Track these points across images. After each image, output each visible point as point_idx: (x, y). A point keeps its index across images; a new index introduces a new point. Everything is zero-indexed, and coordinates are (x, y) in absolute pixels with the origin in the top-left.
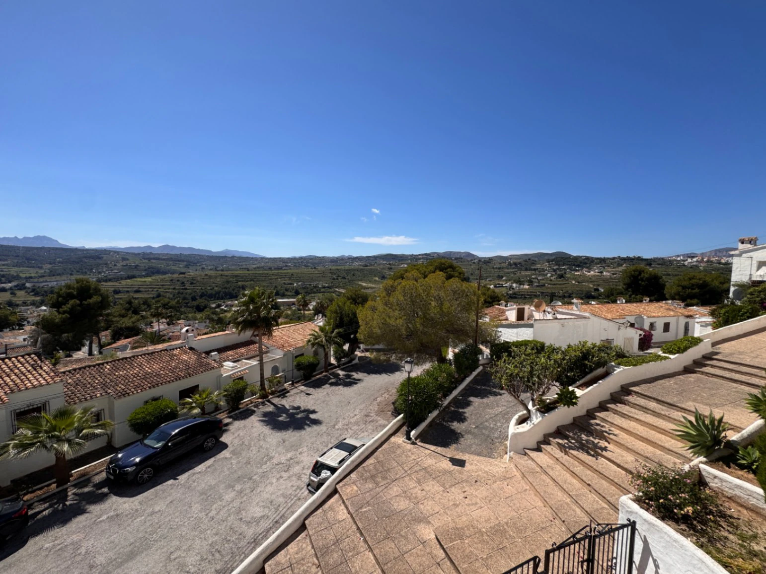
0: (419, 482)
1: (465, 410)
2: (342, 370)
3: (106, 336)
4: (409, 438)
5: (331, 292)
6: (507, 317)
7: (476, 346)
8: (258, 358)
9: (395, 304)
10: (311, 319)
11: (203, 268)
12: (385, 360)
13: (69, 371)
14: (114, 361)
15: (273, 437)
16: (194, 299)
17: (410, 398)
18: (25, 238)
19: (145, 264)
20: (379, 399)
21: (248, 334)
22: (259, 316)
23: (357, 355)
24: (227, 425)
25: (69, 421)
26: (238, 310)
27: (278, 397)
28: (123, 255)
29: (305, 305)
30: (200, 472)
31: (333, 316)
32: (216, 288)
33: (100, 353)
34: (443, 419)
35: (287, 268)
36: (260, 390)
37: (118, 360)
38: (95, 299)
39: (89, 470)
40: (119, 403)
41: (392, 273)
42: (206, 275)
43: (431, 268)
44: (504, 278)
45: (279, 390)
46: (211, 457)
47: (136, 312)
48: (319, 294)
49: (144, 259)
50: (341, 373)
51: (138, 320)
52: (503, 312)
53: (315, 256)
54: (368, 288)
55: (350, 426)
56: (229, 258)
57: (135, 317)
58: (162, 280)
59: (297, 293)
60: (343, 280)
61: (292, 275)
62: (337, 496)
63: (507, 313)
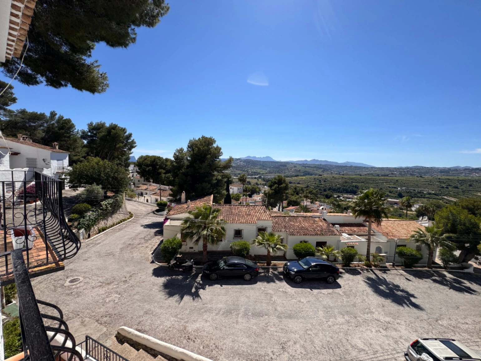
3: (285, 203)
5: (438, 199)
8: (367, 237)
11: (332, 173)
13: (274, 216)
14: (290, 216)
15: (375, 300)
16: (325, 190)
18: (263, 157)
19: (303, 169)
21: (361, 219)
22: (371, 209)
23: (471, 265)
24: (341, 273)
25: (273, 238)
26: (356, 202)
27: (380, 270)
28: (294, 165)
29: (409, 206)
30: (324, 294)
31: (443, 221)
32: (338, 186)
33: (283, 211)
35: (392, 175)
36: (366, 260)
37: (291, 216)
38: (283, 185)
39: (277, 264)
40: (290, 238)
42: (333, 177)
45: (381, 265)
46: (330, 288)
47: (297, 194)
49: (303, 167)
50: (449, 276)
51: (298, 198)
55: (458, 330)
56: (348, 167)
57: (297, 196)
58: (310, 178)
59: (400, 196)
60: (454, 189)
61: (397, 181)
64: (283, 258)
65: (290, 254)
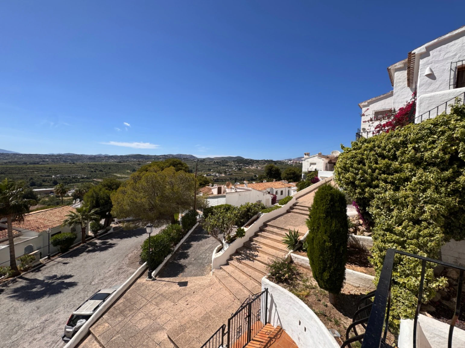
0: (157, 304)
1: (189, 251)
2: (99, 239)
4: (150, 277)
5: (90, 182)
6: (212, 192)
7: (195, 210)
9: (141, 188)
10: (69, 203)
12: (134, 227)
17: (151, 250)
20: (130, 256)
23: (112, 226)
27: (32, 271)
29: (63, 192)
31: (89, 200)
34: (175, 259)
36: (10, 270)
41: (140, 167)
43: (167, 164)
44: (212, 170)
45: (33, 265)
48: (78, 184)
50: (98, 242)
52: (210, 190)
53: (74, 155)
54: (122, 178)
55: (105, 279)
59: (55, 183)
60: (100, 172)
61: (50, 168)
62: (90, 336)
63: (213, 190)
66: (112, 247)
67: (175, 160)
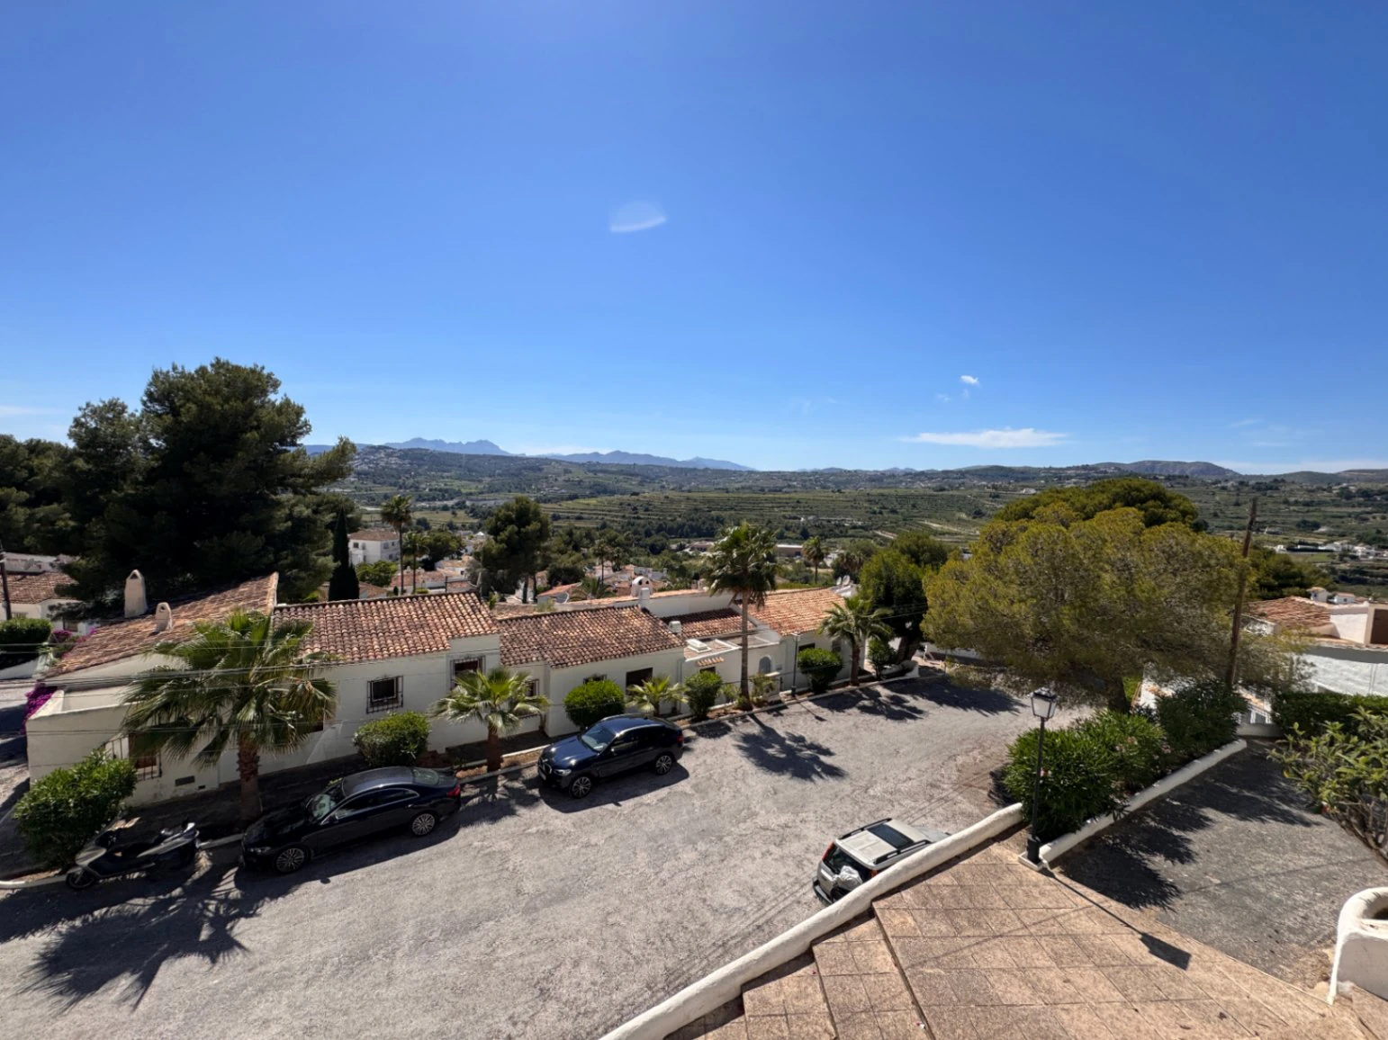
0: (1057, 958)
1: (1190, 835)
2: (886, 686)
3: (542, 578)
4: (1035, 858)
5: (868, 537)
6: (1334, 629)
7: (1230, 689)
8: (740, 640)
9: (1012, 569)
10: (828, 583)
11: (663, 487)
12: (980, 683)
13: (506, 621)
14: (553, 614)
15: (760, 781)
16: (648, 534)
17: (1042, 773)
18: (469, 443)
19: (589, 478)
20: (960, 760)
21: (725, 598)
22: (745, 570)
23: (915, 663)
24: (688, 740)
25: (504, 687)
26: (714, 557)
27: (769, 712)
28: (566, 465)
29: (819, 556)
30: (648, 805)
31: (872, 582)
32: (679, 519)
33: (535, 600)
34: (1126, 841)
35: (789, 490)
36: (741, 695)
37: (557, 614)
38: (534, 526)
39: (520, 758)
40: (557, 675)
41: (1003, 506)
42: (667, 497)
43: (1104, 498)
44: (1323, 529)
45: (769, 700)
46: (664, 786)
47: (576, 548)
48: (843, 540)
49: (589, 471)
50: (884, 693)
51: (579, 560)
52: (1322, 615)
53: (842, 470)
54: (943, 534)
55: (897, 796)
56: (700, 470)
57: (577, 555)
58: (610, 503)
59: (805, 535)
60: (891, 515)
61: (798, 502)
62: (873, 923)
63: (1334, 619)
64: (540, 736)
65: (558, 720)
66: (914, 718)
67: (1135, 483)
